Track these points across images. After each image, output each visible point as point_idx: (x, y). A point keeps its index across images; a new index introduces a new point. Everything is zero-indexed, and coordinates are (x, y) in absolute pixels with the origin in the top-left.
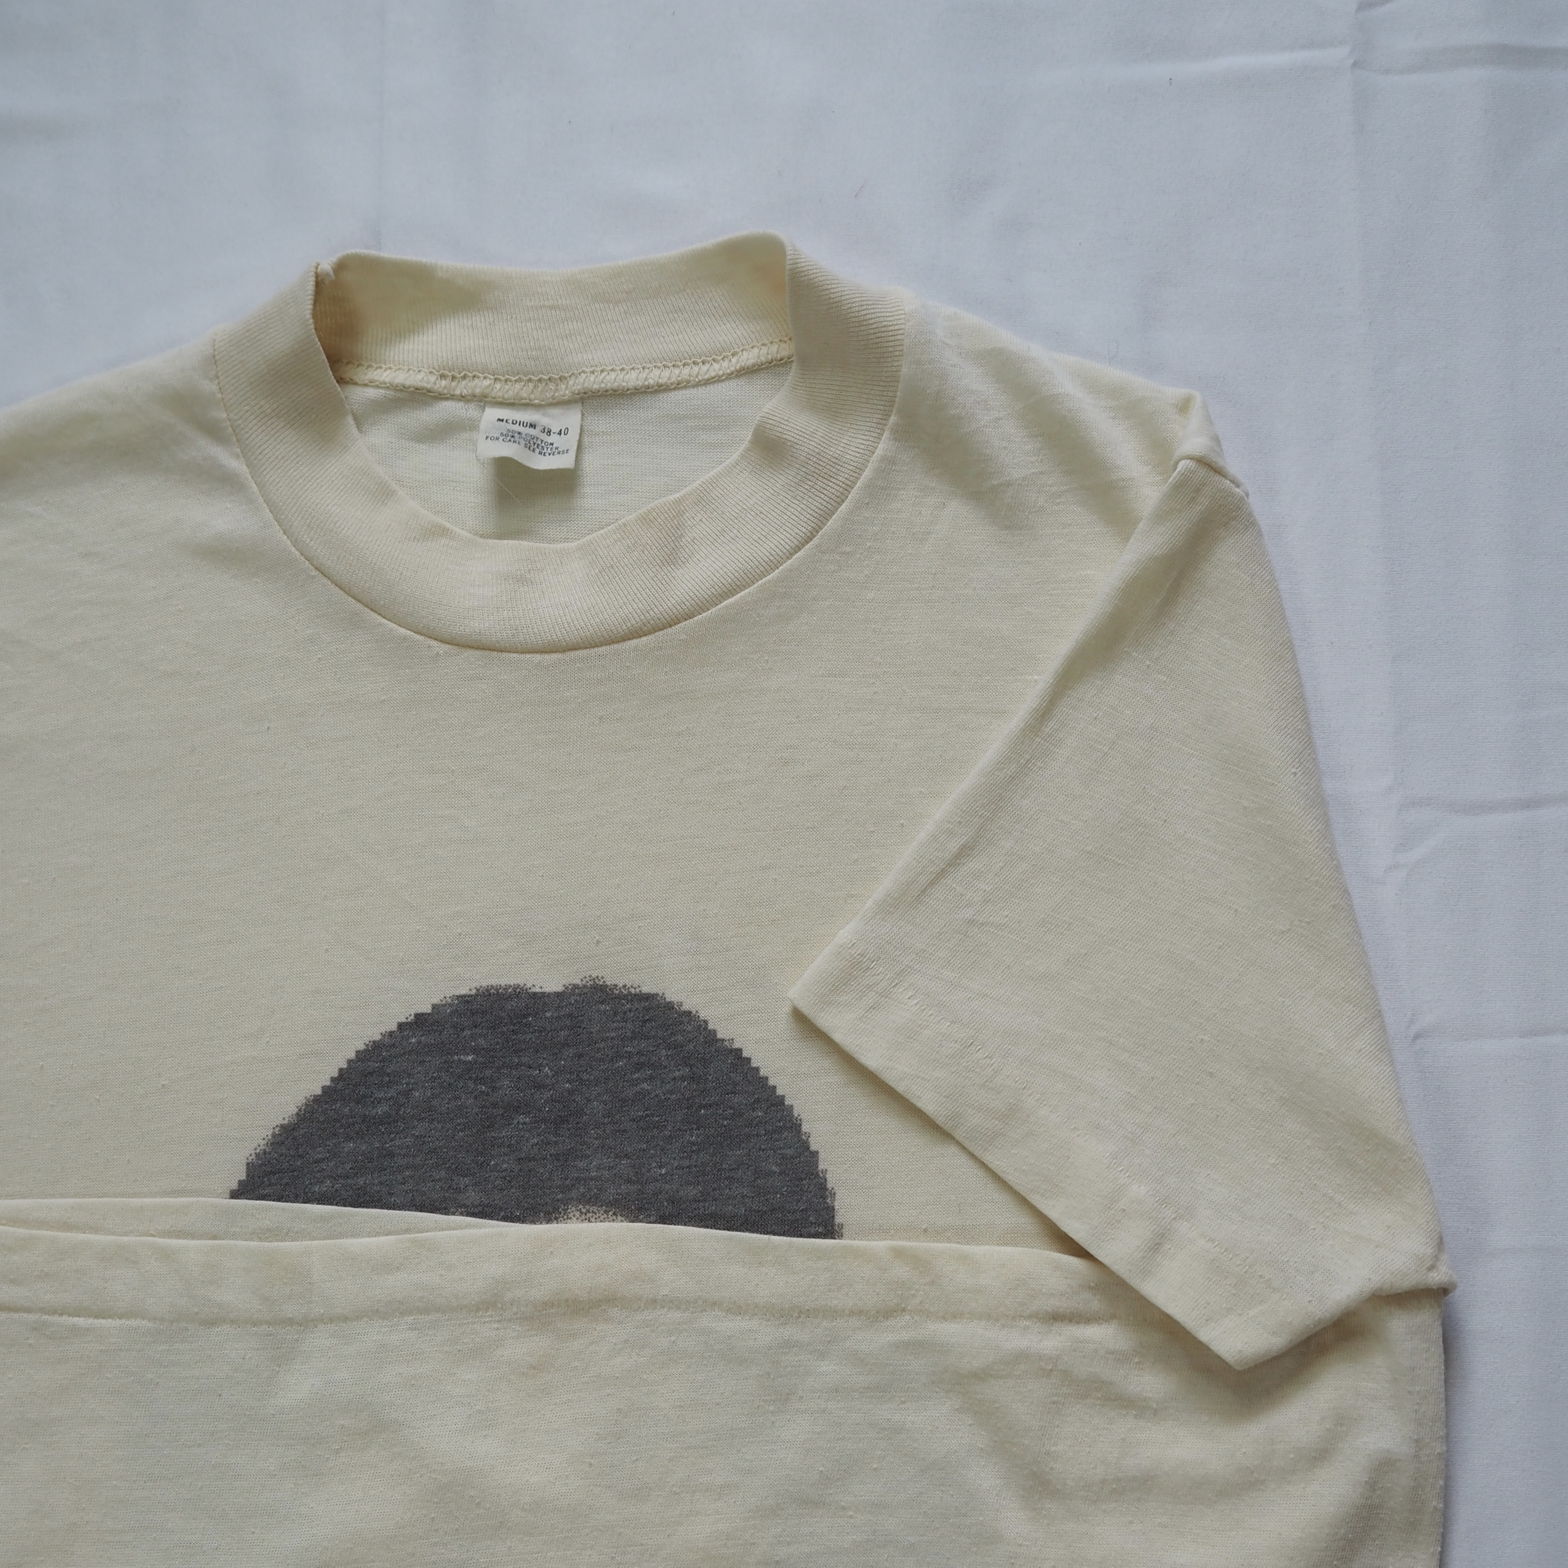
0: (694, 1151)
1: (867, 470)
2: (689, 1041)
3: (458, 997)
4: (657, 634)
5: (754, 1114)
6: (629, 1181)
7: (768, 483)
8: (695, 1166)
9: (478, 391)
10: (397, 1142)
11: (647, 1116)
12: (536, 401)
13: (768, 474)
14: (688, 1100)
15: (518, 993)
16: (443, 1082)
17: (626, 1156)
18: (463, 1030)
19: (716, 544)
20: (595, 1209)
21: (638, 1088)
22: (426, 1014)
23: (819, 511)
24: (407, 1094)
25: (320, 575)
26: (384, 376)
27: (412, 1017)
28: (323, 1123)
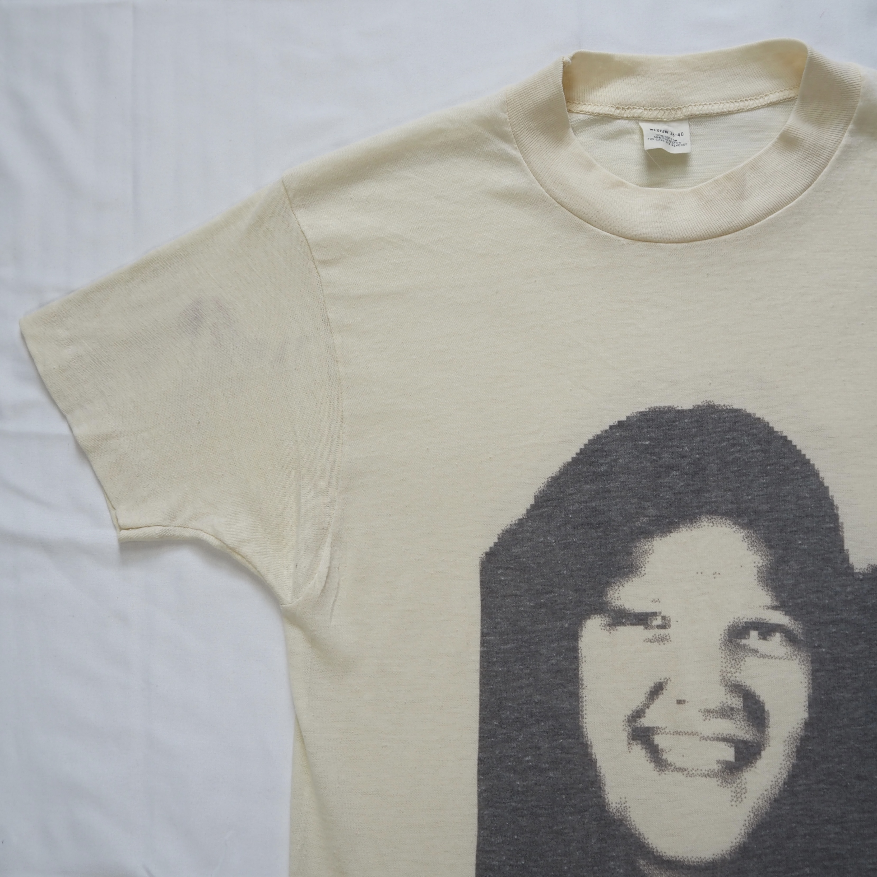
0: (764, 487)
1: (837, 151)
2: (760, 432)
3: (640, 412)
4: (735, 233)
5: (795, 468)
6: (732, 503)
7: (787, 158)
8: (766, 495)
9: (636, 115)
10: (612, 485)
11: (739, 470)
12: (665, 119)
13: (787, 154)
14: (760, 462)
15: (670, 410)
16: (634, 455)
17: (730, 490)
18: (643, 429)
19: (763, 188)
20: (715, 517)
21: (734, 456)
22: (623, 421)
23: (814, 172)
24: (615, 461)
25: (560, 206)
26: (588, 108)
27: (617, 423)
28: (573, 475)
